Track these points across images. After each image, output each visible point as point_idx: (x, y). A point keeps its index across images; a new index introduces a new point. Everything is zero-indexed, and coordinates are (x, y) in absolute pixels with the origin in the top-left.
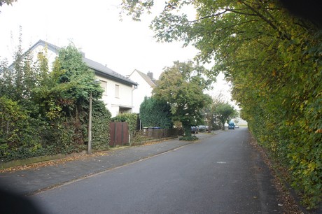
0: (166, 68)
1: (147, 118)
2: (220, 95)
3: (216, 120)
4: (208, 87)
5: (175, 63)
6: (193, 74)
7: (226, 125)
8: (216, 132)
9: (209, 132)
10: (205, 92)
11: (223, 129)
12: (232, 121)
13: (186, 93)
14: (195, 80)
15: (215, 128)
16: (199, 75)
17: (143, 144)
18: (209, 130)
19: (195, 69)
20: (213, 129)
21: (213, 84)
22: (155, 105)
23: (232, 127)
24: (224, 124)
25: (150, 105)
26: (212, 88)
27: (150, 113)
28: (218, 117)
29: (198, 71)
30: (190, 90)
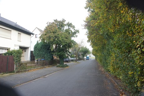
0: (49, 23)
1: (37, 54)
2: (82, 42)
3: (80, 56)
4: (74, 35)
5: (55, 21)
6: (66, 28)
7: (85, 57)
8: (79, 61)
9: (76, 62)
10: (73, 39)
11: (84, 60)
12: (88, 56)
13: (59, 38)
14: (67, 31)
15: (80, 59)
16: (69, 29)
17: (28, 71)
18: (76, 61)
19: (67, 25)
20: (79, 60)
21: (77, 34)
22: (42, 45)
23: (88, 59)
24: (84, 57)
25: (40, 46)
26: (77, 36)
27: (39, 50)
28: (81, 54)
29: (68, 26)
30: (63, 36)
